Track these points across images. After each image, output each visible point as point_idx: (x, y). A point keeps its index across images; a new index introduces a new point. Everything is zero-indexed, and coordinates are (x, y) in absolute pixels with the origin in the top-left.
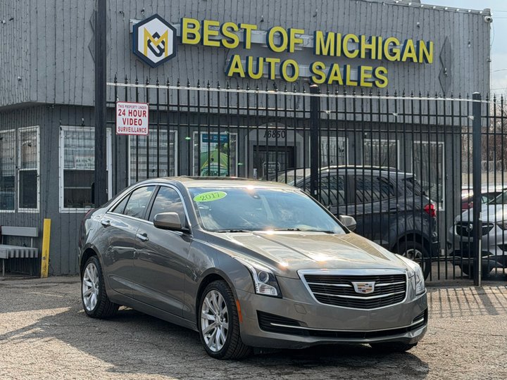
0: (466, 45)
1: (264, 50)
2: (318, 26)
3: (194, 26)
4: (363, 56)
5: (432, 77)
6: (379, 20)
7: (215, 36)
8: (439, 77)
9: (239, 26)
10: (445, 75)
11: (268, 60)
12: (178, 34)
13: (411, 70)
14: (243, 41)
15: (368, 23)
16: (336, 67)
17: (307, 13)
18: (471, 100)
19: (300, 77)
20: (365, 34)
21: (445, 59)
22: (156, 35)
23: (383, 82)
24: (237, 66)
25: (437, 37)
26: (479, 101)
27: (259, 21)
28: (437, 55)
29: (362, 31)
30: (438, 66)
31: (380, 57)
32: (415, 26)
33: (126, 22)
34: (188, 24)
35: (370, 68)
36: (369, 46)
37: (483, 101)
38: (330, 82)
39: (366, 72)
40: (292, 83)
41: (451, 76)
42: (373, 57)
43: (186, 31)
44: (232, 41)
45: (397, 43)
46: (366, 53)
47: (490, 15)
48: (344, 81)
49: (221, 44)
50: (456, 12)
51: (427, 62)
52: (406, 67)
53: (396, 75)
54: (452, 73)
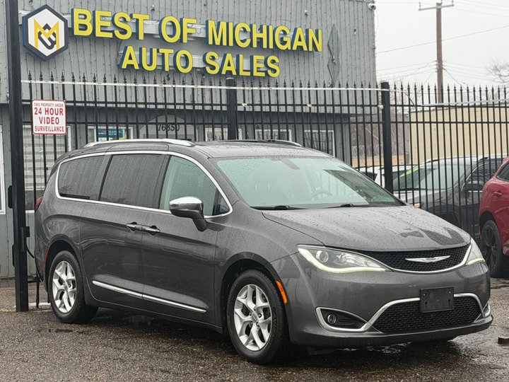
0: (352, 33)
1: (157, 40)
2: (209, 15)
3: (86, 17)
4: (255, 45)
5: (321, 65)
6: (268, 9)
7: (106, 27)
8: (328, 66)
10: (333, 63)
11: (161, 51)
12: (69, 26)
13: (302, 61)
14: (135, 31)
15: (258, 11)
16: (229, 57)
17: (198, 2)
19: (193, 68)
20: (255, 23)
21: (333, 47)
22: (47, 27)
23: (275, 71)
24: (130, 58)
25: (324, 25)
26: (387, 90)
27: (151, 9)
28: (326, 43)
29: (253, 18)
30: (326, 55)
31: (271, 46)
32: (303, 14)
34: (80, 14)
35: (263, 58)
36: (260, 35)
37: (391, 90)
38: (224, 72)
39: (258, 61)
40: (186, 74)
41: (339, 64)
42: (265, 46)
43: (77, 22)
44: (124, 32)
45: (288, 32)
46: (258, 42)
47: (374, 2)
48: (238, 71)
49: (114, 35)
51: (316, 50)
52: (296, 56)
53: (287, 63)
54: (340, 61)
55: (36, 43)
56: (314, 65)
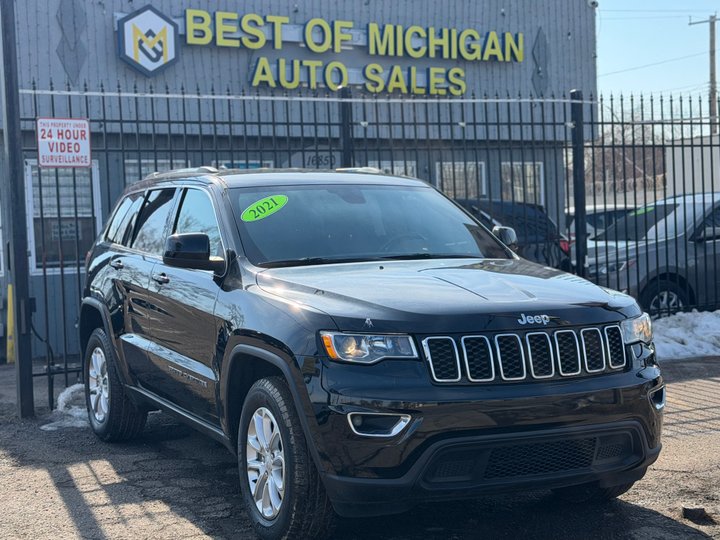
0: (565, 38)
1: (301, 49)
2: (372, 17)
3: (203, 20)
4: (432, 54)
5: (523, 78)
6: (452, 10)
7: (232, 33)
8: (532, 80)
10: (540, 78)
11: (305, 63)
12: (181, 32)
13: (496, 70)
14: (270, 38)
15: (438, 11)
16: (397, 70)
18: (568, 101)
19: (349, 84)
20: (434, 26)
21: (539, 56)
22: (150, 33)
23: (459, 87)
24: (264, 72)
25: (527, 27)
26: (579, 102)
27: (292, 10)
28: (529, 51)
29: (431, 20)
30: (530, 65)
31: (454, 55)
32: (500, 18)
33: (108, 16)
34: (195, 18)
35: (443, 71)
36: (439, 42)
37: (585, 102)
38: (390, 90)
39: (437, 75)
41: (547, 77)
42: (446, 55)
43: (191, 26)
44: (255, 39)
45: (477, 36)
46: (436, 51)
48: (409, 87)
49: (241, 43)
51: (516, 60)
52: (490, 68)
53: (477, 78)
54: (549, 74)
55: (136, 54)
56: (513, 79)
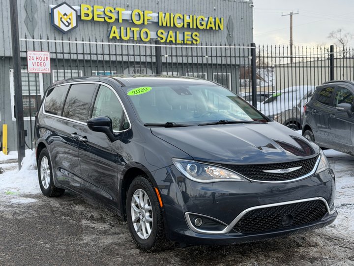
0: (240, 20)
1: (130, 23)
2: (160, 9)
3: (88, 9)
4: (186, 26)
5: (223, 37)
6: (193, 6)
7: (100, 15)
8: (227, 38)
9: (115, 9)
10: (230, 36)
11: (132, 29)
12: (79, 14)
13: (212, 34)
14: (117, 18)
15: (188, 8)
16: (171, 33)
17: (153, 2)
19: (151, 39)
20: (186, 14)
21: (230, 27)
22: (65, 14)
23: (197, 41)
24: (114, 33)
25: (225, 15)
26: (254, 48)
27: (126, 6)
28: (225, 25)
29: (185, 11)
30: (226, 32)
31: (195, 27)
32: (213, 10)
33: (47, 7)
35: (190, 33)
36: (189, 21)
37: (256, 48)
38: (168, 41)
39: (188, 35)
40: (147, 42)
41: (233, 37)
42: (191, 27)
43: (83, 12)
44: (111, 18)
45: (204, 19)
47: (252, 3)
48: (176, 40)
49: (105, 19)
50: (234, 1)
51: (220, 29)
52: (209, 32)
53: (204, 37)
55: (59, 23)
56: (219, 37)
